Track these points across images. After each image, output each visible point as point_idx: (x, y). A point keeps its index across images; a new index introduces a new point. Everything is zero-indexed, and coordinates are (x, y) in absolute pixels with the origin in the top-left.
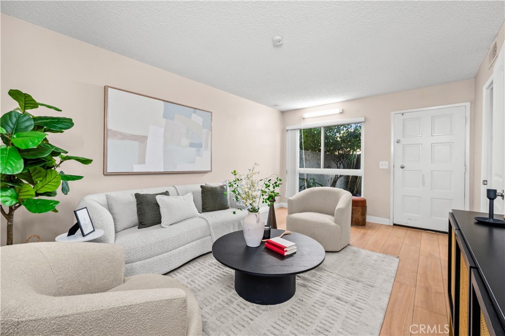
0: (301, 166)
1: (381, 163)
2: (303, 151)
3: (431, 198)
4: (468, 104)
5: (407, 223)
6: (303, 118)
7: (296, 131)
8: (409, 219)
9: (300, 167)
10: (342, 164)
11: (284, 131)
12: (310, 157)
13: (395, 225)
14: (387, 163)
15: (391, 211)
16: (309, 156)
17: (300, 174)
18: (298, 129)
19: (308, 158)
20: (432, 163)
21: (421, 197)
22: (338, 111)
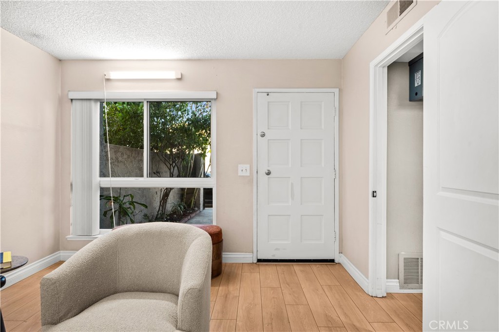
0: (103, 174)
1: (240, 167)
2: (108, 144)
3: (302, 215)
4: (336, 91)
5: (274, 256)
6: (108, 80)
7: (93, 103)
8: (277, 249)
9: (101, 176)
10: (176, 168)
11: (64, 102)
12: (125, 156)
13: (259, 261)
14: (248, 166)
15: (255, 240)
16: (122, 154)
17: (102, 189)
18: (96, 100)
19: (120, 159)
20: (301, 166)
21: (289, 215)
22: (173, 75)
